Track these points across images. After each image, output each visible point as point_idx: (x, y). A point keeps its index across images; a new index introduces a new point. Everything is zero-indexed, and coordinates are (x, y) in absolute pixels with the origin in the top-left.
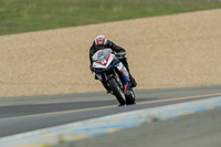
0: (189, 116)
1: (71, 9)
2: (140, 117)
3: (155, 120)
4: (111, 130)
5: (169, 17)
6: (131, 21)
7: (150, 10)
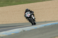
0: (33, 30)
1: (2, 2)
2: (20, 30)
3: (24, 31)
4: (12, 34)
5: (27, 4)
6: (17, 5)
7: (22, 2)
